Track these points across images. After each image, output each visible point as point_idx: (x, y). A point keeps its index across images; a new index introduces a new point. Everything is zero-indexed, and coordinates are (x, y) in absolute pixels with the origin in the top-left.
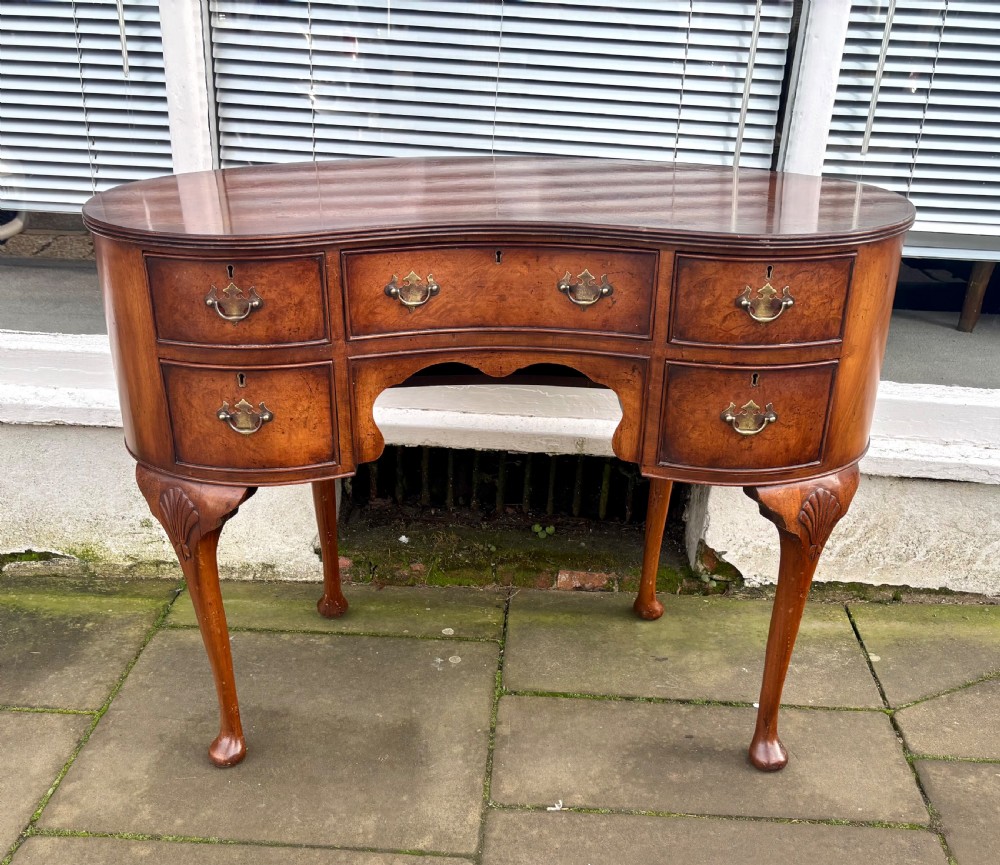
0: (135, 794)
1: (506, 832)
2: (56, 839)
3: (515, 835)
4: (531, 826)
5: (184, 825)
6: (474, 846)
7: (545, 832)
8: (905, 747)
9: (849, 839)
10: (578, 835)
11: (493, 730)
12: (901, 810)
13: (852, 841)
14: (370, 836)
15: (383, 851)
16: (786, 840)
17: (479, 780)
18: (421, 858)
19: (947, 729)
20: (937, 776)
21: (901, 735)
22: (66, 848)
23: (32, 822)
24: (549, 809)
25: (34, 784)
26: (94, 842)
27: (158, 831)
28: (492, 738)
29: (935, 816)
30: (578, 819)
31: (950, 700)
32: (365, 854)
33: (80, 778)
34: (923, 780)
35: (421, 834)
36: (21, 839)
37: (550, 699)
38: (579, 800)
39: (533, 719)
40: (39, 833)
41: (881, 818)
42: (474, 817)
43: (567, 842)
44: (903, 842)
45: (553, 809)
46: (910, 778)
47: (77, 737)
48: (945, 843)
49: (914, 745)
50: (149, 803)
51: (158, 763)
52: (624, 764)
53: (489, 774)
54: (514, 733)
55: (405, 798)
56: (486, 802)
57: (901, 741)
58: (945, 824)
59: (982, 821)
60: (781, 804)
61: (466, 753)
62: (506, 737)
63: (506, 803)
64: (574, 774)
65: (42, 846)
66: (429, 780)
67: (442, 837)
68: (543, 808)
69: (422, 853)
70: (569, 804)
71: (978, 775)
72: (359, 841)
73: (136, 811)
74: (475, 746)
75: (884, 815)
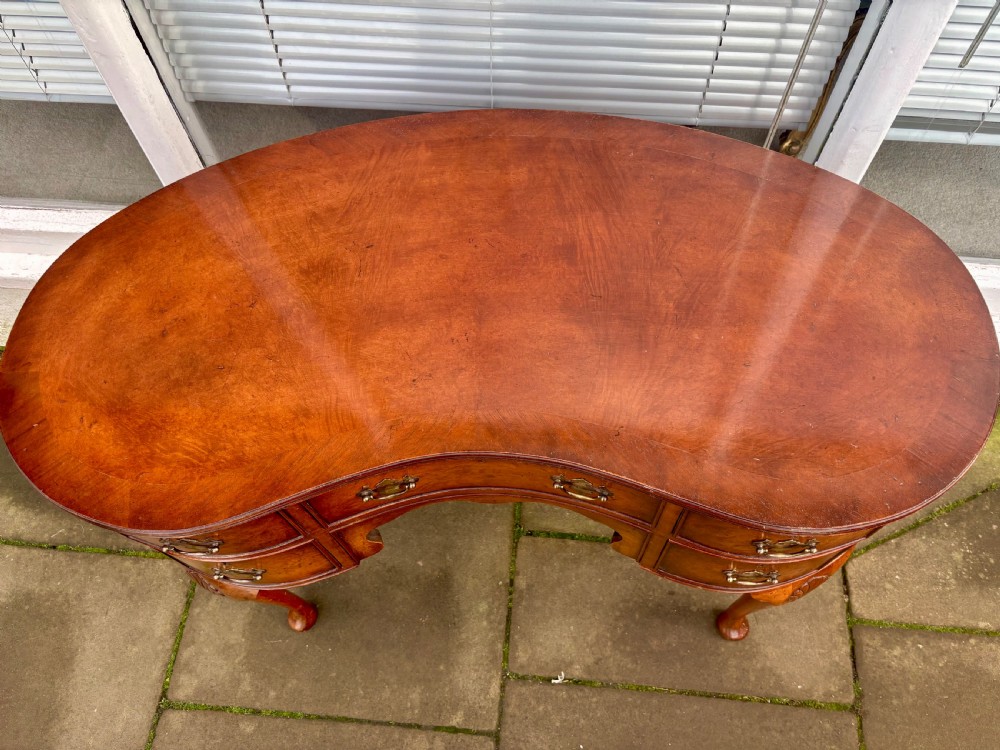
0: (236, 661)
1: (519, 707)
2: (184, 713)
3: (526, 711)
4: (538, 701)
5: (277, 698)
6: (495, 722)
7: (550, 708)
8: (849, 608)
9: (786, 721)
10: (574, 712)
11: (512, 583)
12: (833, 689)
13: (788, 724)
14: (416, 711)
15: (426, 728)
16: (736, 722)
17: (500, 646)
18: (455, 736)
19: (888, 586)
20: (869, 647)
21: (847, 593)
22: (192, 723)
23: (164, 694)
24: (553, 681)
25: (160, 647)
26: (211, 716)
27: (258, 705)
28: (511, 593)
29: (860, 696)
30: (577, 693)
32: (413, 731)
33: (193, 643)
34: (857, 651)
35: (455, 708)
36: (160, 711)
37: (560, 541)
38: (577, 672)
39: (545, 568)
40: (171, 706)
41: (814, 698)
42: (494, 690)
43: (565, 721)
44: (828, 726)
45: (556, 681)
46: (846, 649)
47: (186, 589)
48: (861, 727)
49: (857, 606)
50: (249, 671)
51: (251, 623)
52: (615, 628)
53: (507, 639)
54: (529, 587)
55: (442, 668)
56: (504, 672)
57: (846, 600)
58: (868, 706)
59: (895, 702)
60: (737, 679)
61: (490, 613)
62: (521, 591)
63: (521, 674)
64: (575, 639)
65: (175, 719)
66: (461, 646)
67: (471, 713)
68: (550, 681)
69: (455, 730)
70: (569, 677)
71: (903, 645)
72: (408, 718)
73: (239, 681)
74: (497, 604)
75: (818, 695)
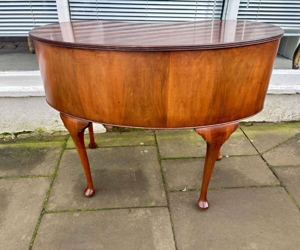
0: (70, 198)
1: (173, 198)
2: (52, 214)
3: (176, 199)
4: (180, 196)
5: (87, 206)
6: (166, 203)
7: (184, 197)
8: (267, 164)
9: (262, 191)
10: (193, 197)
11: (162, 170)
12: (272, 181)
13: (263, 191)
14: (138, 203)
15: (143, 207)
16: (246, 193)
17: (162, 184)
18: (153, 208)
19: (276, 158)
20: (278, 171)
21: (265, 161)
22: (55, 216)
23: (44, 209)
24: (183, 191)
25: (41, 198)
26: (63, 214)
27: (80, 208)
28: (162, 172)
29: (281, 182)
30: (192, 193)
31: (274, 150)
32: (138, 209)
33: (54, 195)
34: (275, 173)
35: (151, 201)
36: (42, 215)
37: (174, 160)
38: (190, 187)
39: (171, 166)
40: (46, 213)
41: (268, 184)
42: (164, 195)
43: (190, 200)
44: (275, 190)
45: (184, 191)
46: (271, 173)
47: (50, 183)
48: (286, 189)
49: (269, 163)
50: (75, 200)
51: (74, 188)
52: (198, 176)
53: (164, 182)
54: (168, 170)
55: (144, 191)
56: (166, 191)
57: (266, 163)
58: (284, 184)
59: (293, 182)
60: (242, 183)
61: (157, 177)
62: (165, 172)
63: (171, 190)
64: (187, 180)
65: (48, 216)
66: (149, 186)
67: (157, 202)
68: (181, 191)
69: (153, 207)
70: (188, 189)
71: (288, 170)
72: (135, 205)
73: (72, 203)
74: (158, 175)
75: (269, 183)
